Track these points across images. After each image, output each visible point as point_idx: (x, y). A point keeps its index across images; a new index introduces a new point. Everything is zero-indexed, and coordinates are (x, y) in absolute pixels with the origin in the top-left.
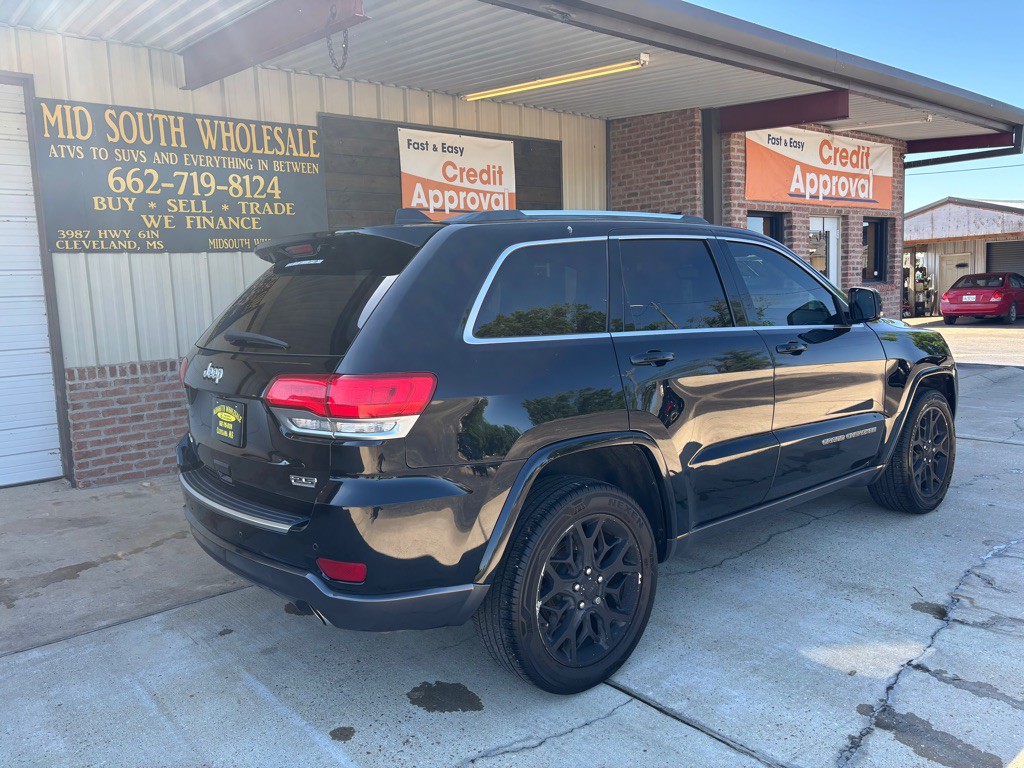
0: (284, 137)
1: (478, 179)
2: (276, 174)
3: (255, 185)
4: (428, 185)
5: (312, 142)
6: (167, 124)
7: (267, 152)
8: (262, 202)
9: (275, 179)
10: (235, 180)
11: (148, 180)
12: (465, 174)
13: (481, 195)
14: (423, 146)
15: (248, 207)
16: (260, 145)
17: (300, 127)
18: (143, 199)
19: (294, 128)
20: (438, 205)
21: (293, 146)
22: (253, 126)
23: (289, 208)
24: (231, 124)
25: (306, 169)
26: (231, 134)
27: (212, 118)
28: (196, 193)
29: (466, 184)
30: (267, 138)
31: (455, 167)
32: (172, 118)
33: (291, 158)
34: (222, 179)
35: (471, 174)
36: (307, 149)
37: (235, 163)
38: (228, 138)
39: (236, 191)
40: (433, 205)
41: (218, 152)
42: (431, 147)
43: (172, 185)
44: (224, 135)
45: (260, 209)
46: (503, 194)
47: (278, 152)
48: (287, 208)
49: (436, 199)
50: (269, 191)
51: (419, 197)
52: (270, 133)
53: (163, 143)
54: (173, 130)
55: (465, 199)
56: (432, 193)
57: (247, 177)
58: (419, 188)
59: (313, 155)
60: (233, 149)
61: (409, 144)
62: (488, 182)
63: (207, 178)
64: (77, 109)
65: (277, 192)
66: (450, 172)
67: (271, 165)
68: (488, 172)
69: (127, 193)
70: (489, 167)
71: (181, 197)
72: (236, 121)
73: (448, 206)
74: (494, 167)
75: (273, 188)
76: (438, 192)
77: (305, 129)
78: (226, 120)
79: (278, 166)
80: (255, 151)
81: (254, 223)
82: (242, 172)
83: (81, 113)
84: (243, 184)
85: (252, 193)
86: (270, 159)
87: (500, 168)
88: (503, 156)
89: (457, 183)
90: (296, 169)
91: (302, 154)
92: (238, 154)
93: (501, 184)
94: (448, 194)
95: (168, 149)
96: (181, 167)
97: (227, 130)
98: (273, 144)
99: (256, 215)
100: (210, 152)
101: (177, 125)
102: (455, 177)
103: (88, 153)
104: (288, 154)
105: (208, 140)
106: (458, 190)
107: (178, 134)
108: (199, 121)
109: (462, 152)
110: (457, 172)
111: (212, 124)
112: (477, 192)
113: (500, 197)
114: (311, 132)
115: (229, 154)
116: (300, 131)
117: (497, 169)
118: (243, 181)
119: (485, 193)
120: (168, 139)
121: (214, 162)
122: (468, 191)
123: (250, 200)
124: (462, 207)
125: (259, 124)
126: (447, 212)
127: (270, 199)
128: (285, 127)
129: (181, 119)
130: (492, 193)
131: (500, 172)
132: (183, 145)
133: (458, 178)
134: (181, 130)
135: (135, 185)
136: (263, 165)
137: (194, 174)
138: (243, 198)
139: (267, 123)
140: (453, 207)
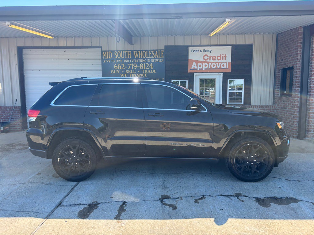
0: (155, 53)
1: (216, 59)
2: (152, 63)
3: (146, 66)
4: (197, 62)
5: (162, 53)
6: (127, 53)
7: (150, 57)
8: (148, 70)
9: (152, 64)
10: (142, 65)
11: (122, 66)
12: (211, 58)
13: (217, 64)
14: (197, 51)
15: (144, 71)
16: (148, 56)
17: (159, 50)
18: (121, 70)
19: (157, 50)
20: (201, 68)
21: (157, 55)
22: (147, 51)
23: (155, 71)
24: (142, 51)
25: (160, 61)
26: (141, 54)
27: (137, 51)
28: (132, 68)
29: (212, 61)
30: (150, 54)
31: (208, 56)
32: (128, 52)
33: (157, 58)
34: (138, 65)
35: (214, 58)
36: (160, 55)
37: (141, 61)
38: (141, 55)
39: (142, 67)
40: (199, 68)
41: (138, 58)
42: (199, 51)
43: (127, 67)
44: (140, 54)
45: (147, 72)
46: (226, 63)
47: (153, 57)
48: (154, 71)
49: (200, 66)
50: (150, 67)
51: (194, 66)
52: (151, 52)
53: (126, 58)
54: (128, 54)
55: (211, 65)
56: (199, 64)
57: (144, 64)
58: (194, 63)
59: (162, 57)
60: (142, 57)
61: (192, 51)
62: (220, 59)
63: (135, 64)
64: (109, 52)
65: (152, 67)
66: (206, 58)
67: (151, 61)
68: (220, 57)
69: (118, 69)
70: (221, 55)
71: (129, 70)
72: (143, 51)
73: (204, 68)
74: (223, 55)
75: (151, 66)
76: (201, 64)
77: (161, 50)
78: (140, 50)
79: (152, 61)
80: (147, 57)
81: (146, 75)
82: (143, 63)
83: (110, 53)
84: (143, 66)
85: (146, 68)
86: (150, 59)
87: (225, 55)
88: (228, 51)
89: (208, 61)
90: (157, 61)
91: (159, 57)
92: (143, 58)
93: (225, 60)
94: (204, 64)
95: (127, 59)
96: (129, 63)
97: (141, 53)
98: (152, 55)
99: (146, 73)
100: (136, 59)
101: (129, 53)
102: (208, 59)
103: (111, 61)
104: (155, 57)
105: (136, 56)
106: (208, 63)
107: (129, 55)
108: (134, 52)
109: (211, 51)
110: (209, 57)
111: (137, 52)
112: (216, 63)
113: (225, 64)
114: (162, 51)
115: (141, 59)
116: (159, 51)
117: (224, 55)
118: (144, 65)
119: (219, 63)
120: (127, 57)
121: (137, 61)
122: (212, 63)
123: (145, 69)
124: (209, 68)
125: (148, 51)
126: (204, 69)
127: (150, 69)
128: (155, 50)
129: (130, 52)
130: (221, 63)
131: (225, 56)
132: (130, 58)
133: (209, 59)
134: (130, 54)
135: (120, 68)
136: (149, 60)
137: (132, 64)
138: (143, 69)
139: (150, 50)
140: (206, 68)
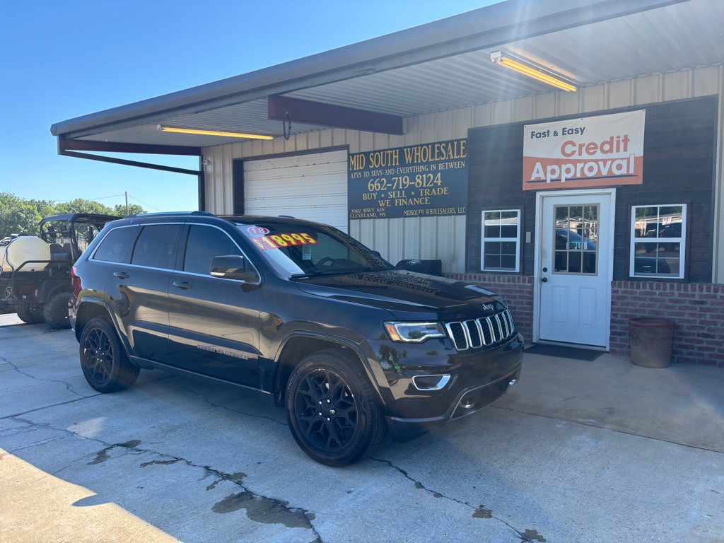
0: (446, 149)
1: (599, 150)
2: (440, 171)
3: (428, 179)
4: (546, 162)
5: (462, 148)
6: (392, 154)
7: (436, 159)
8: (431, 189)
9: (439, 174)
10: (419, 178)
11: (382, 183)
12: (584, 149)
13: (601, 164)
14: (544, 135)
15: (424, 192)
16: (433, 156)
17: (455, 141)
18: (380, 192)
19: (452, 142)
20: (555, 177)
21: (451, 153)
22: (430, 146)
23: (445, 190)
24: (419, 148)
25: (457, 166)
26: (419, 154)
27: (411, 147)
28: (401, 187)
29: (585, 156)
30: (437, 151)
31: (574, 144)
32: (394, 151)
33: (449, 160)
34: (413, 179)
35: (591, 148)
36: (458, 153)
37: (419, 169)
38: (417, 156)
39: (418, 184)
40: (549, 177)
41: (412, 164)
42: (552, 133)
43: (391, 185)
44: (416, 154)
45: (430, 193)
46: (628, 159)
47: (442, 159)
48: (444, 191)
49: (553, 172)
50: (435, 182)
51: (538, 172)
52: (439, 148)
53: (389, 165)
54: (394, 157)
55: (582, 169)
56: (549, 168)
57: (424, 176)
58: (538, 165)
59: (462, 156)
60: (419, 161)
61: (532, 135)
62: (611, 151)
63: (406, 178)
64: (360, 156)
65: (439, 182)
66: (569, 149)
67: (437, 167)
68: (611, 143)
69: (374, 191)
70: (612, 138)
71: (394, 190)
72: (422, 146)
73: (564, 176)
74: (618, 137)
75: (437, 180)
76: (556, 167)
77: (459, 141)
78: (417, 146)
79: (441, 167)
80: (430, 160)
81: (426, 200)
82: (422, 173)
83: (362, 157)
84: (422, 180)
85: (426, 184)
86: (437, 163)
87: (626, 136)
88: (634, 127)
89: (576, 157)
90: (451, 166)
91: (456, 157)
92: (422, 164)
93: (625, 150)
94: (564, 167)
95: (392, 167)
96: (396, 175)
97: (417, 152)
98: (440, 154)
99: (428, 196)
100: (409, 165)
101: (396, 155)
102: (574, 152)
103: (363, 174)
104: (447, 158)
105: (408, 159)
106: (575, 162)
107: (396, 158)
108: (405, 150)
109: (582, 132)
110: (576, 148)
111: (411, 150)
112: (596, 161)
113: (624, 163)
114: (462, 142)
115: (417, 164)
116: (455, 143)
117: (622, 138)
118: (423, 178)
119: (605, 161)
120: (392, 163)
121: (410, 170)
122: (586, 162)
123: (425, 188)
124: (578, 175)
125: (433, 144)
126: (563, 180)
127: (436, 186)
128: (447, 143)
129: (397, 151)
130: (613, 160)
131: (626, 140)
132: (397, 164)
133: (577, 153)
134: (397, 157)
135: (377, 187)
136: (433, 167)
137: (400, 178)
138: (422, 188)
139: (437, 143)
140: (569, 176)
